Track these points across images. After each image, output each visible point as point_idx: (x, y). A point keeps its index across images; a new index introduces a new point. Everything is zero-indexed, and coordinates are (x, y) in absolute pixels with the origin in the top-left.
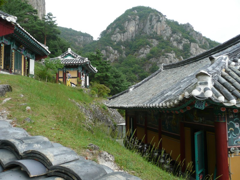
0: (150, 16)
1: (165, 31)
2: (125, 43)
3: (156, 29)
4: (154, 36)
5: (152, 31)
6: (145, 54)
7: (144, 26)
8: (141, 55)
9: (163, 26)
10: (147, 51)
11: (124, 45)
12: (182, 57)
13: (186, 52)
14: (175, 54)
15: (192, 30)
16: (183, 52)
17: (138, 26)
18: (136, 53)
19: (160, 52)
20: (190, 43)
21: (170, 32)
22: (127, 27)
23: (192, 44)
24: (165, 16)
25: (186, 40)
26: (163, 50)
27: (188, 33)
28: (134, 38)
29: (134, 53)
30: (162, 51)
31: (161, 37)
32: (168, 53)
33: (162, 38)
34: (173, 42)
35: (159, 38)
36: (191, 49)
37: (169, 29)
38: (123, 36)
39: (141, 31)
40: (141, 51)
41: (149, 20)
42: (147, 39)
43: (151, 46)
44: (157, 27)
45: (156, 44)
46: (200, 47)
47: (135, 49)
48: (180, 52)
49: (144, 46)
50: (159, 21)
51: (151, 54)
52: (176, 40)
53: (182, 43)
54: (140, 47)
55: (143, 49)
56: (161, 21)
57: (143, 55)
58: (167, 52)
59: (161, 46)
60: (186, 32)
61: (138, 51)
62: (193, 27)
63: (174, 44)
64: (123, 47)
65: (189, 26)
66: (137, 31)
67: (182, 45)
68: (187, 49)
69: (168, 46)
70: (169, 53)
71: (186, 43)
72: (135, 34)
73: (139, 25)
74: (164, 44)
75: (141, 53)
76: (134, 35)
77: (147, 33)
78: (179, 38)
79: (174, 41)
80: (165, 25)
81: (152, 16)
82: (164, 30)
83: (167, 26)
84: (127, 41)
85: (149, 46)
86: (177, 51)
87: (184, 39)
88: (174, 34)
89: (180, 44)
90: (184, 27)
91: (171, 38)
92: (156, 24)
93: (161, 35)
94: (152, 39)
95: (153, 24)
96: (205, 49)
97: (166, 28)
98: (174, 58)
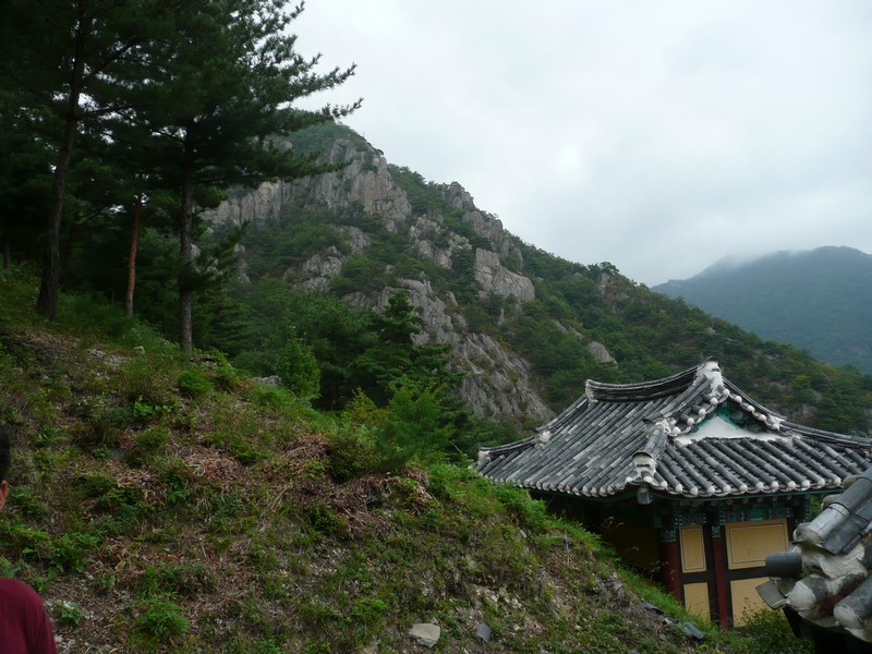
0: (336, 146)
1: (390, 203)
3: (360, 192)
4: (352, 215)
5: (346, 198)
6: (326, 276)
8: (311, 281)
9: (383, 185)
10: (334, 267)
11: (243, 238)
12: (452, 296)
13: (462, 278)
14: (429, 282)
15: (469, 205)
16: (453, 276)
18: (290, 271)
19: (380, 273)
20: (474, 250)
21: (407, 209)
23: (480, 253)
24: (381, 151)
25: (457, 237)
26: (389, 267)
27: (460, 216)
28: (276, 216)
29: (285, 269)
30: (384, 270)
31: (377, 222)
32: (409, 278)
33: (381, 226)
34: (417, 241)
35: (372, 226)
36: (476, 270)
37: (404, 199)
38: (239, 205)
39: (304, 196)
40: (310, 265)
42: (328, 223)
43: (345, 251)
44: (361, 184)
45: (361, 244)
46: (502, 264)
47: (288, 257)
48: (444, 276)
49: (319, 249)
50: (368, 167)
51: (347, 279)
52: (428, 236)
53: (448, 246)
54: (305, 252)
55: (315, 258)
56: (375, 169)
57: (318, 280)
58: (406, 275)
59: (381, 252)
60: (454, 212)
61: (298, 265)
62: (472, 198)
63: (421, 250)
64: (237, 248)
65: (458, 194)
66: (286, 195)
67: (449, 253)
68: (466, 267)
69: (402, 254)
70: (413, 278)
71: (460, 247)
72: (279, 204)
74: (391, 247)
75: (310, 271)
76: (277, 208)
77: (326, 204)
78: (437, 229)
79: (421, 238)
80: (390, 184)
81: (344, 147)
82: (386, 200)
83: (394, 188)
84: (254, 226)
85: (338, 249)
86: (435, 275)
87: (452, 234)
88: (421, 215)
89: (441, 250)
90: (443, 193)
91: (413, 228)
92: (360, 177)
93: (377, 216)
94: (346, 227)
95: (348, 177)
96: (513, 271)
97: (392, 193)
98: (428, 296)
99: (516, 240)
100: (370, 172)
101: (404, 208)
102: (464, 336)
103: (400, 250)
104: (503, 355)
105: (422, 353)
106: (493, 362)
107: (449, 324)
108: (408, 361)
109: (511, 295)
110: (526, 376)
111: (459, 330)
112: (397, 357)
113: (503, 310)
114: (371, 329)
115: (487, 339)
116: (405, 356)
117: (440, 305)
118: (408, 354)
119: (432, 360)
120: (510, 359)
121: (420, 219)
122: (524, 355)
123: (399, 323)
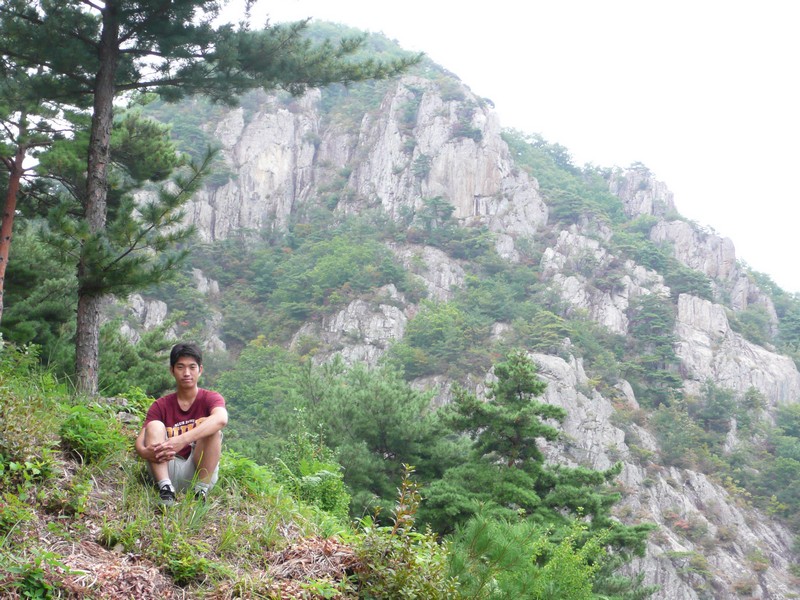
0: (401, 90)
1: (505, 202)
2: (216, 258)
3: (445, 181)
5: (419, 192)
6: (376, 344)
7: (360, 153)
8: (346, 352)
9: (492, 167)
10: (391, 325)
11: (217, 269)
12: (627, 388)
14: (580, 361)
16: (630, 349)
17: (317, 147)
18: (306, 331)
19: (481, 339)
20: (674, 298)
21: (538, 214)
22: (235, 150)
23: (687, 304)
24: (489, 101)
25: (640, 271)
26: (499, 328)
27: (646, 229)
28: (282, 224)
29: (295, 328)
30: (489, 334)
31: (479, 239)
32: (540, 350)
33: (486, 247)
34: (558, 277)
35: (467, 248)
36: (679, 339)
37: (532, 193)
38: (212, 202)
39: (338, 187)
40: (343, 322)
41: (401, 121)
42: (382, 239)
43: (414, 296)
44: (449, 165)
45: (445, 281)
46: (735, 327)
47: (303, 305)
48: (612, 348)
49: (363, 289)
50: (464, 132)
51: (418, 351)
52: (582, 267)
53: (621, 288)
54: (335, 295)
55: (356, 307)
56: (477, 136)
57: (358, 350)
58: (533, 345)
59: (486, 297)
60: (634, 223)
61: (321, 321)
62: (672, 196)
63: (566, 295)
64: (203, 286)
65: (643, 186)
66: (303, 184)
67: (623, 303)
68: (656, 331)
69: (528, 303)
70: (548, 351)
71: (646, 291)
72: (288, 202)
73: (324, 146)
74: (504, 289)
75: (344, 334)
76: (284, 210)
77: (379, 202)
78: (598, 256)
79: (567, 272)
80: (506, 164)
81: (418, 93)
82: (499, 197)
83: (515, 174)
84: (240, 244)
85: (401, 290)
86: (592, 347)
87: (629, 264)
88: (566, 226)
89: (606, 297)
90: (613, 185)
91: (549, 253)
92: (450, 152)
93: (480, 228)
94: (418, 248)
95: (425, 151)
96: (756, 341)
97: (509, 182)
98: (578, 388)
99: (762, 281)
100: (468, 142)
101: (530, 213)
102: (653, 473)
103: (522, 296)
104: (734, 515)
105: (562, 481)
106: (713, 530)
107: (622, 447)
108: (532, 496)
109: (752, 391)
110: (784, 562)
111: (642, 461)
112: (510, 487)
113: (734, 423)
114: (459, 426)
115: (700, 480)
116: (524, 485)
117: (601, 407)
118: (532, 481)
119: (582, 495)
120: (751, 524)
121: (564, 233)
122: (782, 516)
123: (515, 416)
